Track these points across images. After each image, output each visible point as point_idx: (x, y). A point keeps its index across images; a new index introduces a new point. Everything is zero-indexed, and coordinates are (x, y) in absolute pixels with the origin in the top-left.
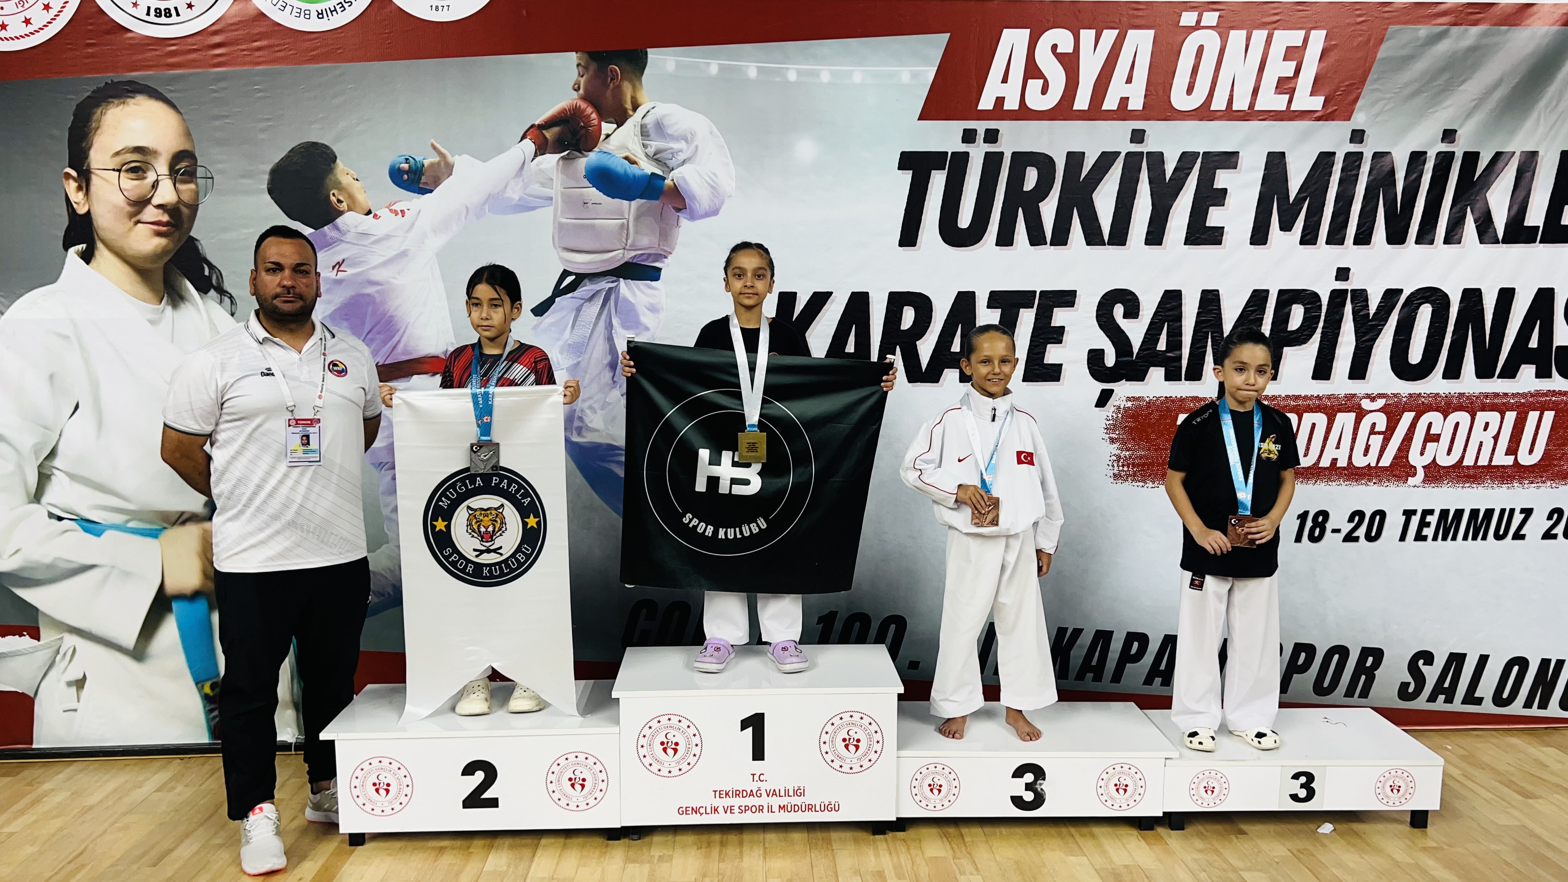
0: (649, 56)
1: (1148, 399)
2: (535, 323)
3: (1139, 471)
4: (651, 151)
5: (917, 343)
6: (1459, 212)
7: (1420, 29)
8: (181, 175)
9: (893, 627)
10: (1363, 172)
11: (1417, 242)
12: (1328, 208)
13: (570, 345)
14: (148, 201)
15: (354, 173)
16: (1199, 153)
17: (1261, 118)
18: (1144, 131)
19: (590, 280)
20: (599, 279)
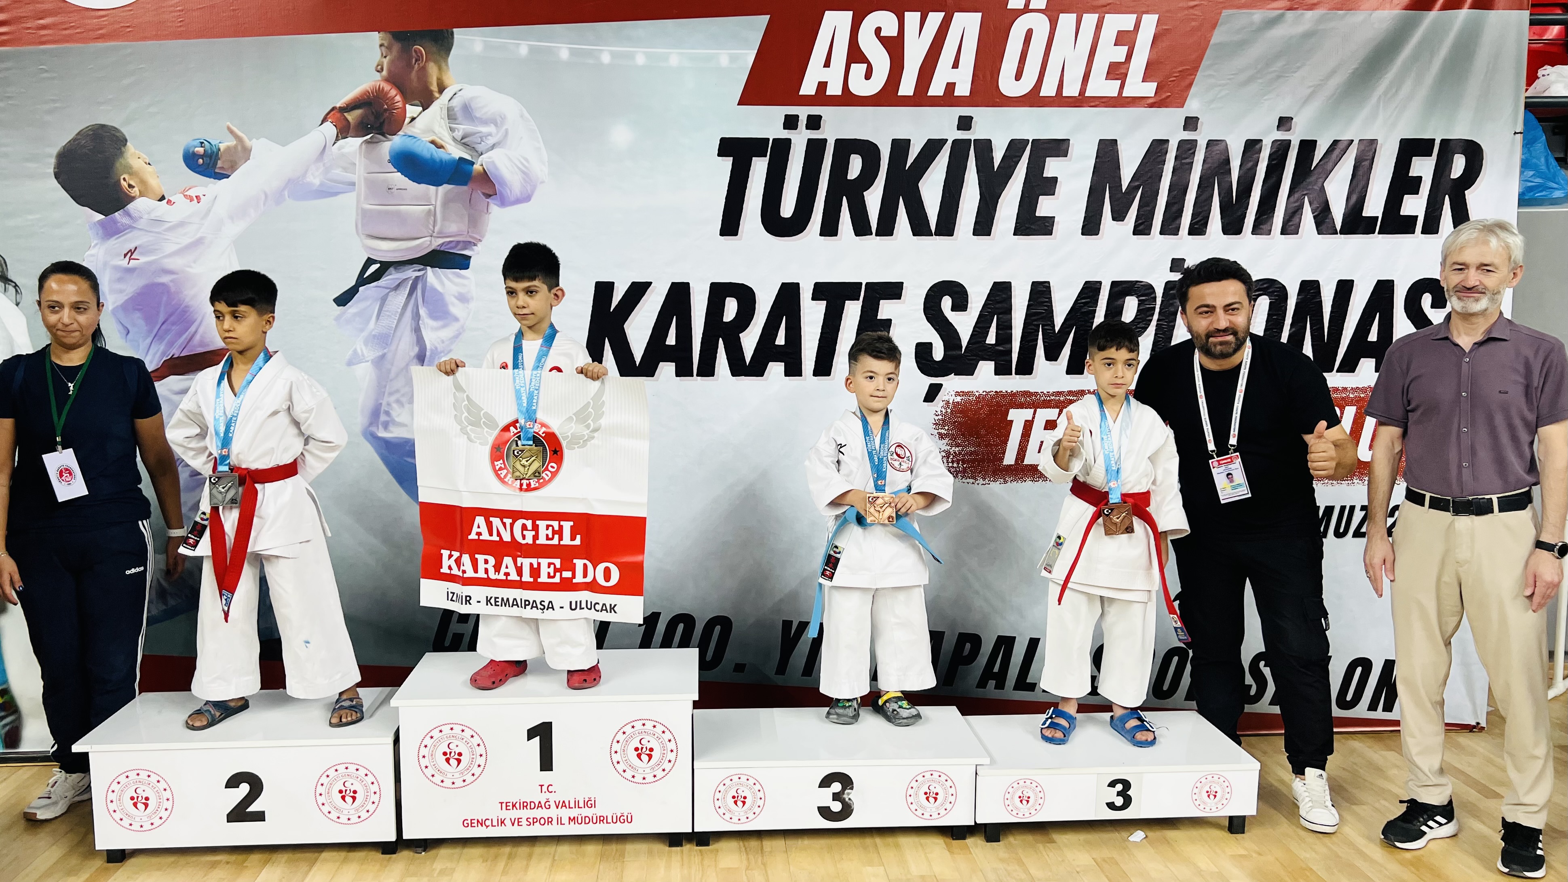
0: (455, 36)
1: (977, 394)
2: (338, 313)
3: (969, 468)
4: (458, 135)
5: (741, 335)
6: (1295, 202)
7: (1254, 14)
9: (718, 628)
10: (1198, 160)
11: (1254, 232)
12: (1162, 197)
13: (374, 336)
15: (145, 156)
16: (1028, 140)
17: (1092, 104)
18: (971, 118)
19: (395, 268)
20: (406, 268)
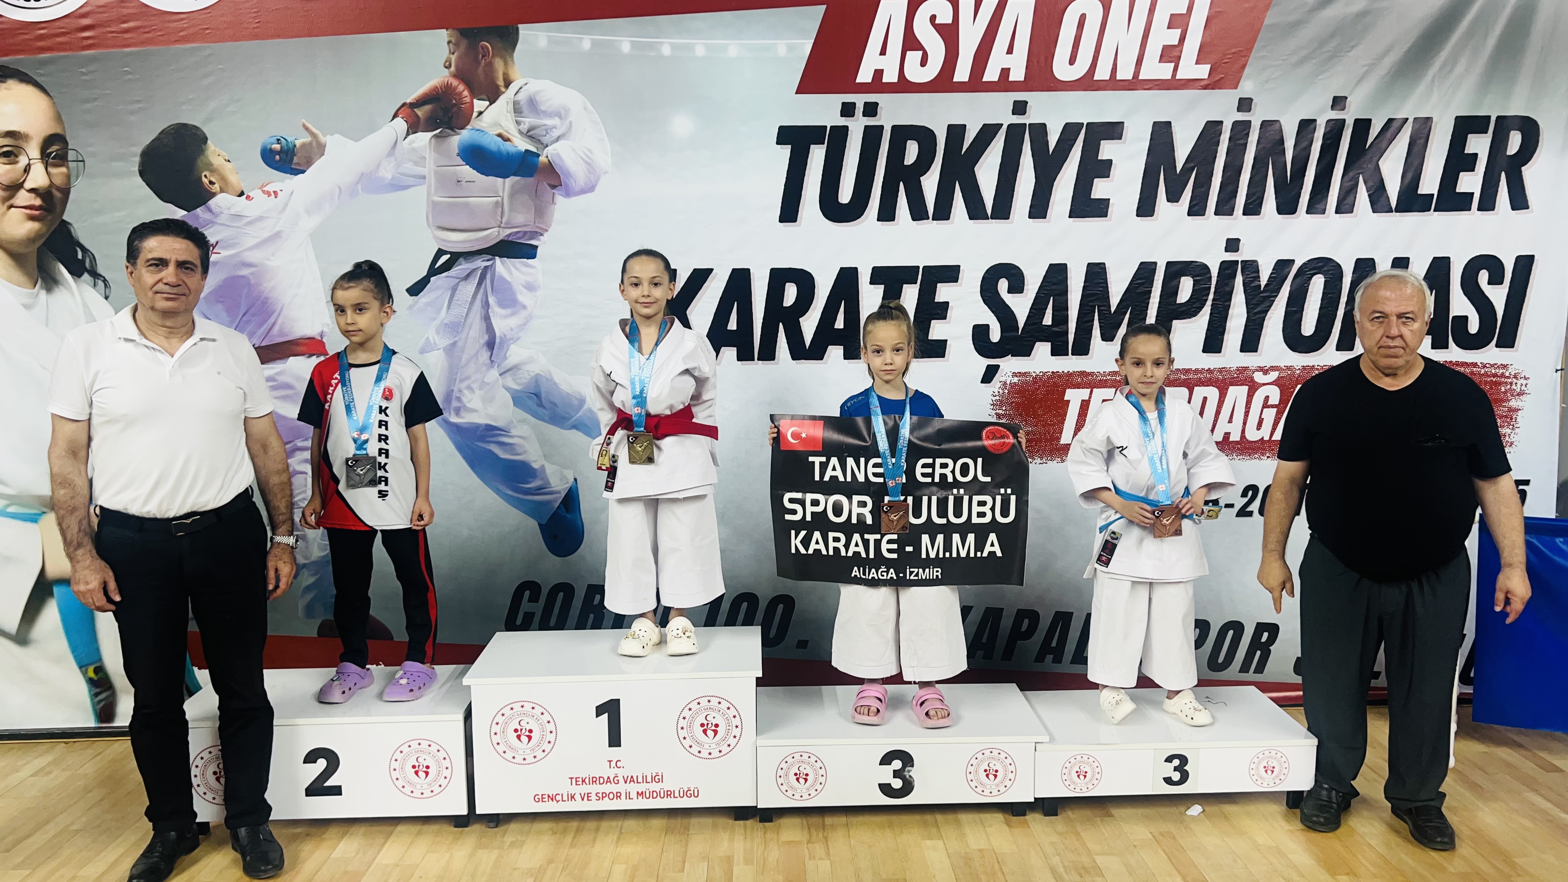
0: (521, 32)
1: (1034, 375)
2: (413, 301)
4: (524, 127)
5: (800, 319)
6: (1350, 180)
8: (52, 159)
9: (781, 607)
10: (1252, 141)
11: (1308, 212)
12: (1216, 178)
13: (446, 324)
14: (20, 186)
15: (224, 153)
16: (1083, 124)
17: (1146, 87)
18: (1027, 103)
19: (465, 259)
20: (476, 258)
